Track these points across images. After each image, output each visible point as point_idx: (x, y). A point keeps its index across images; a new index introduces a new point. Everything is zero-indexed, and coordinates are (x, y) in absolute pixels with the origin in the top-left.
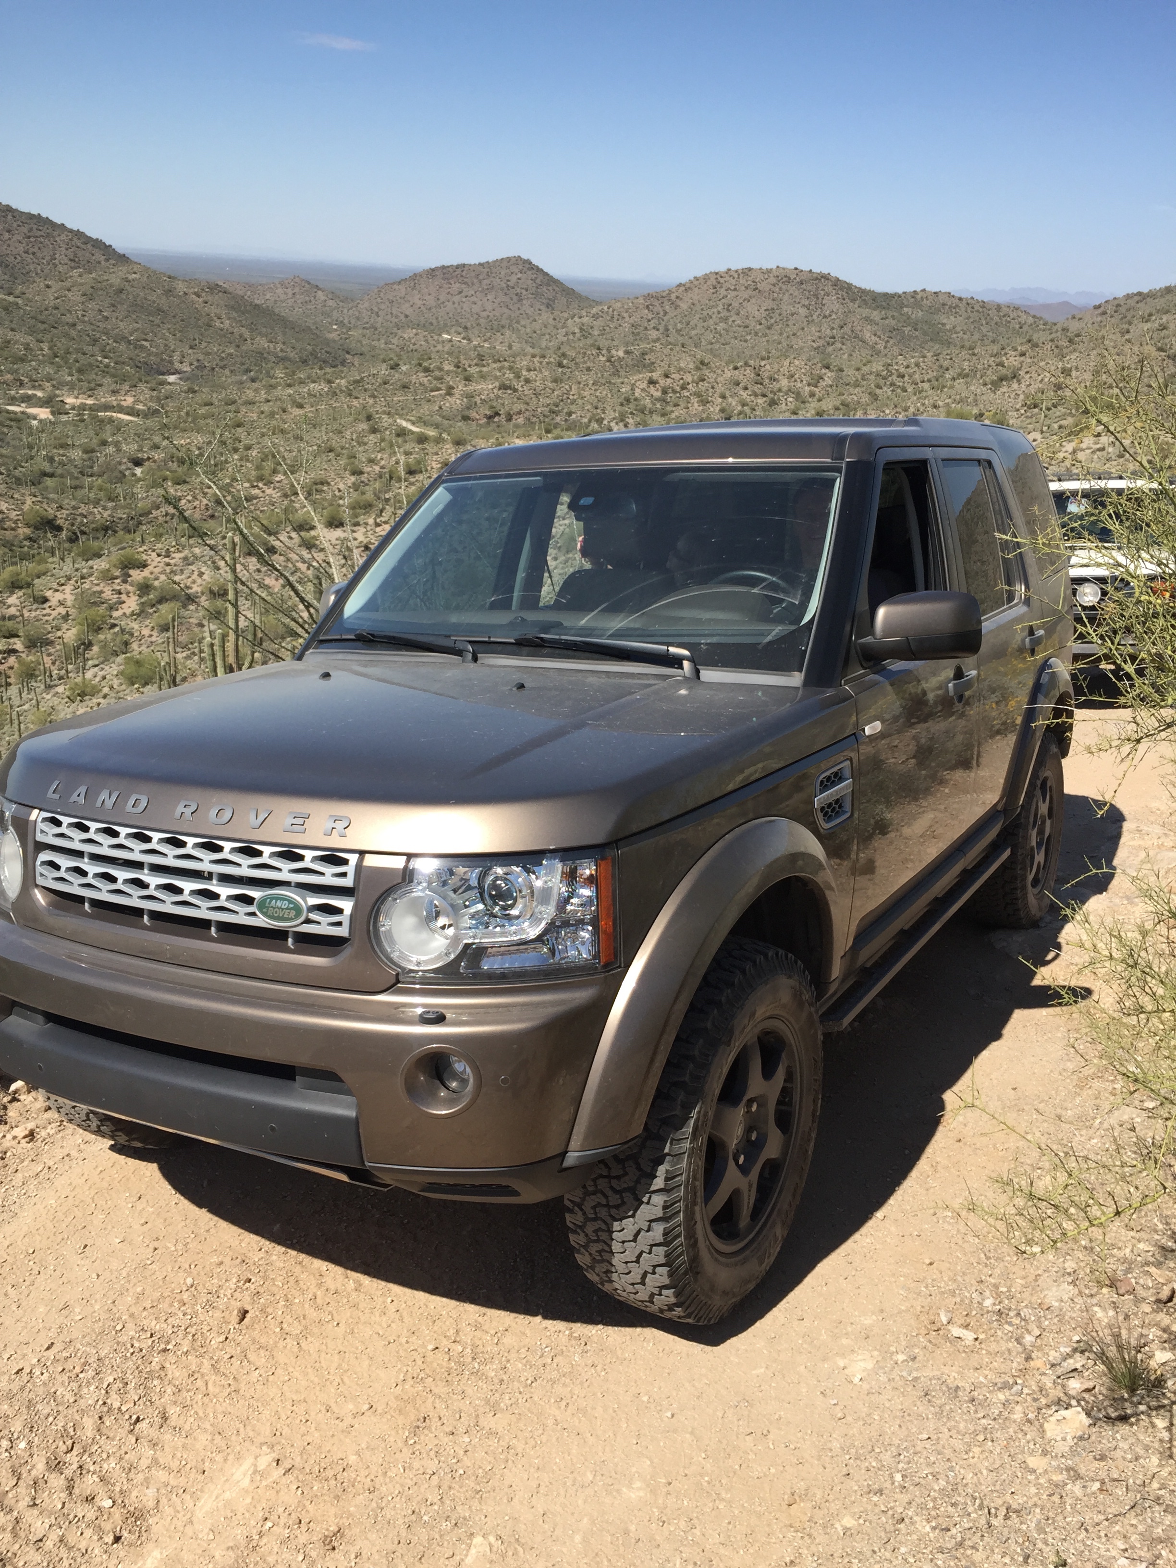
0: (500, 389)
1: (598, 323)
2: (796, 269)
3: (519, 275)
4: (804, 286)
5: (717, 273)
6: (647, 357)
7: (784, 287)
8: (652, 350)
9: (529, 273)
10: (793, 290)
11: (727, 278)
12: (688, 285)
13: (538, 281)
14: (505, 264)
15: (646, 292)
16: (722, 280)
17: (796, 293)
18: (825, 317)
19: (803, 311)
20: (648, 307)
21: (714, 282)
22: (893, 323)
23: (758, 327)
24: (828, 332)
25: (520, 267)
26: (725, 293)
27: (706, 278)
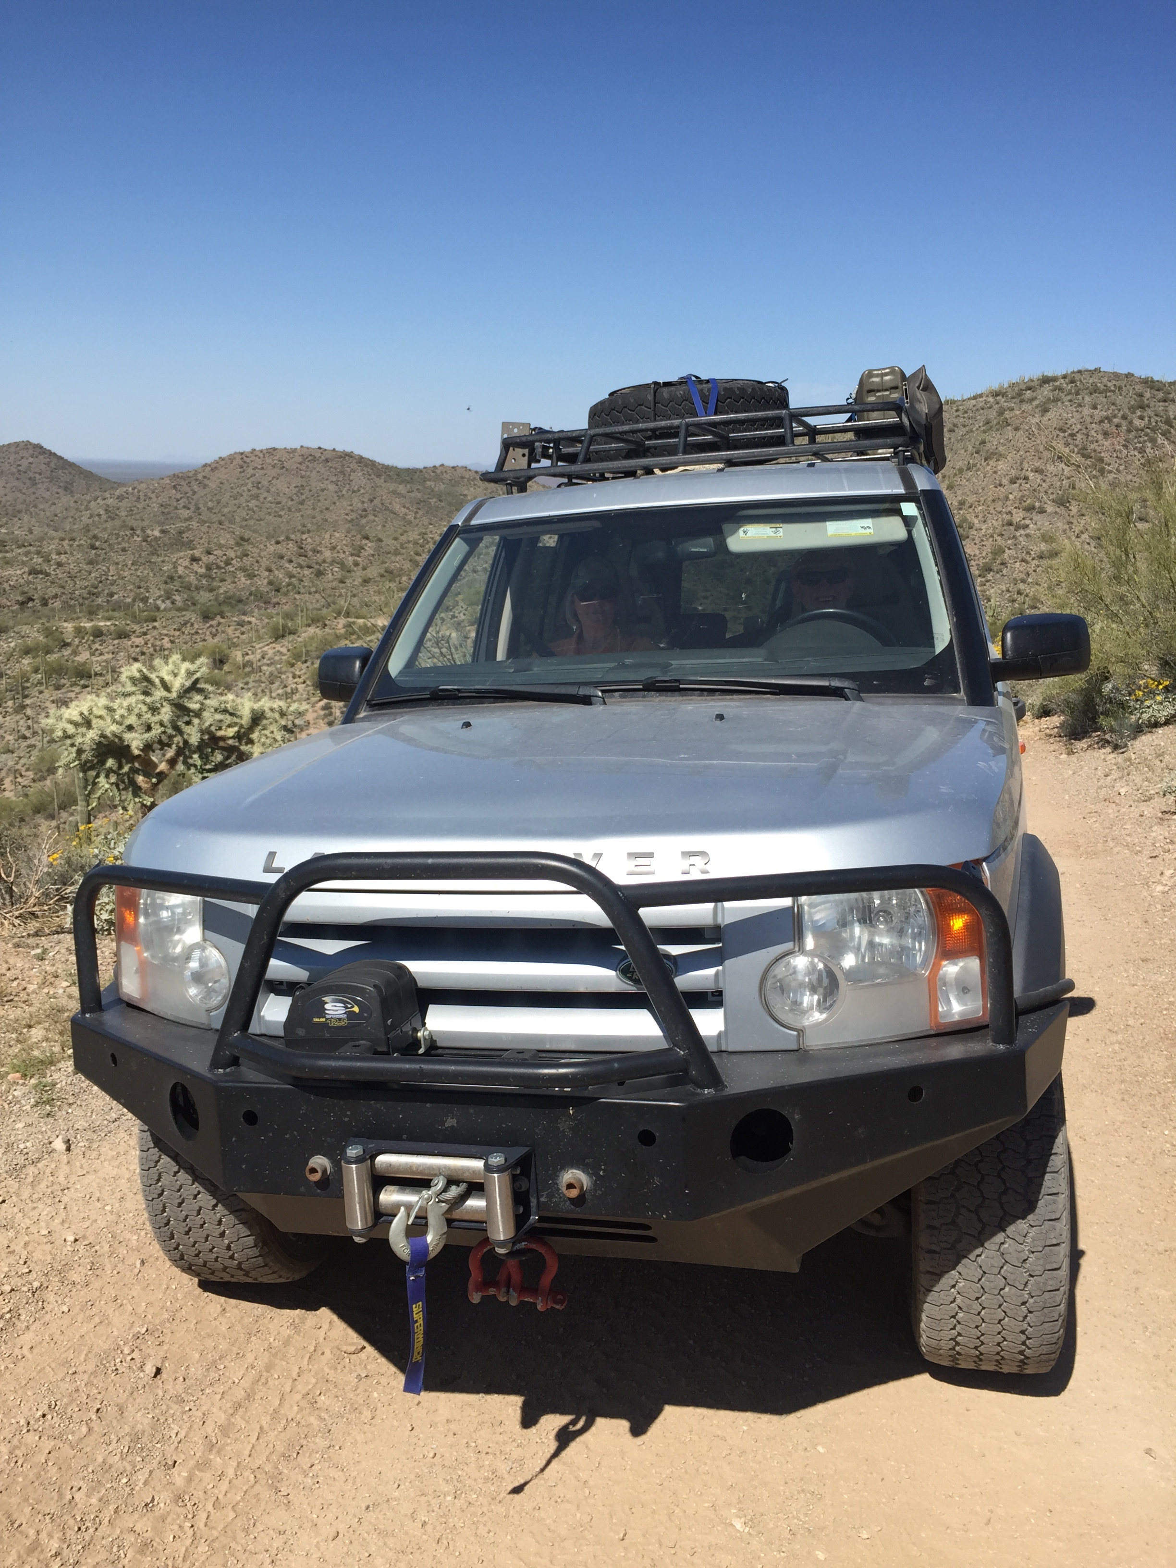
0: (30, 574)
1: (125, 504)
3: (31, 460)
4: (329, 464)
5: (242, 454)
6: (184, 535)
8: (188, 529)
9: (41, 457)
12: (213, 466)
13: (52, 465)
14: (13, 449)
15: (171, 473)
17: (323, 470)
18: (354, 492)
20: (175, 487)
21: (241, 462)
23: (290, 503)
24: (360, 505)
25: (31, 452)
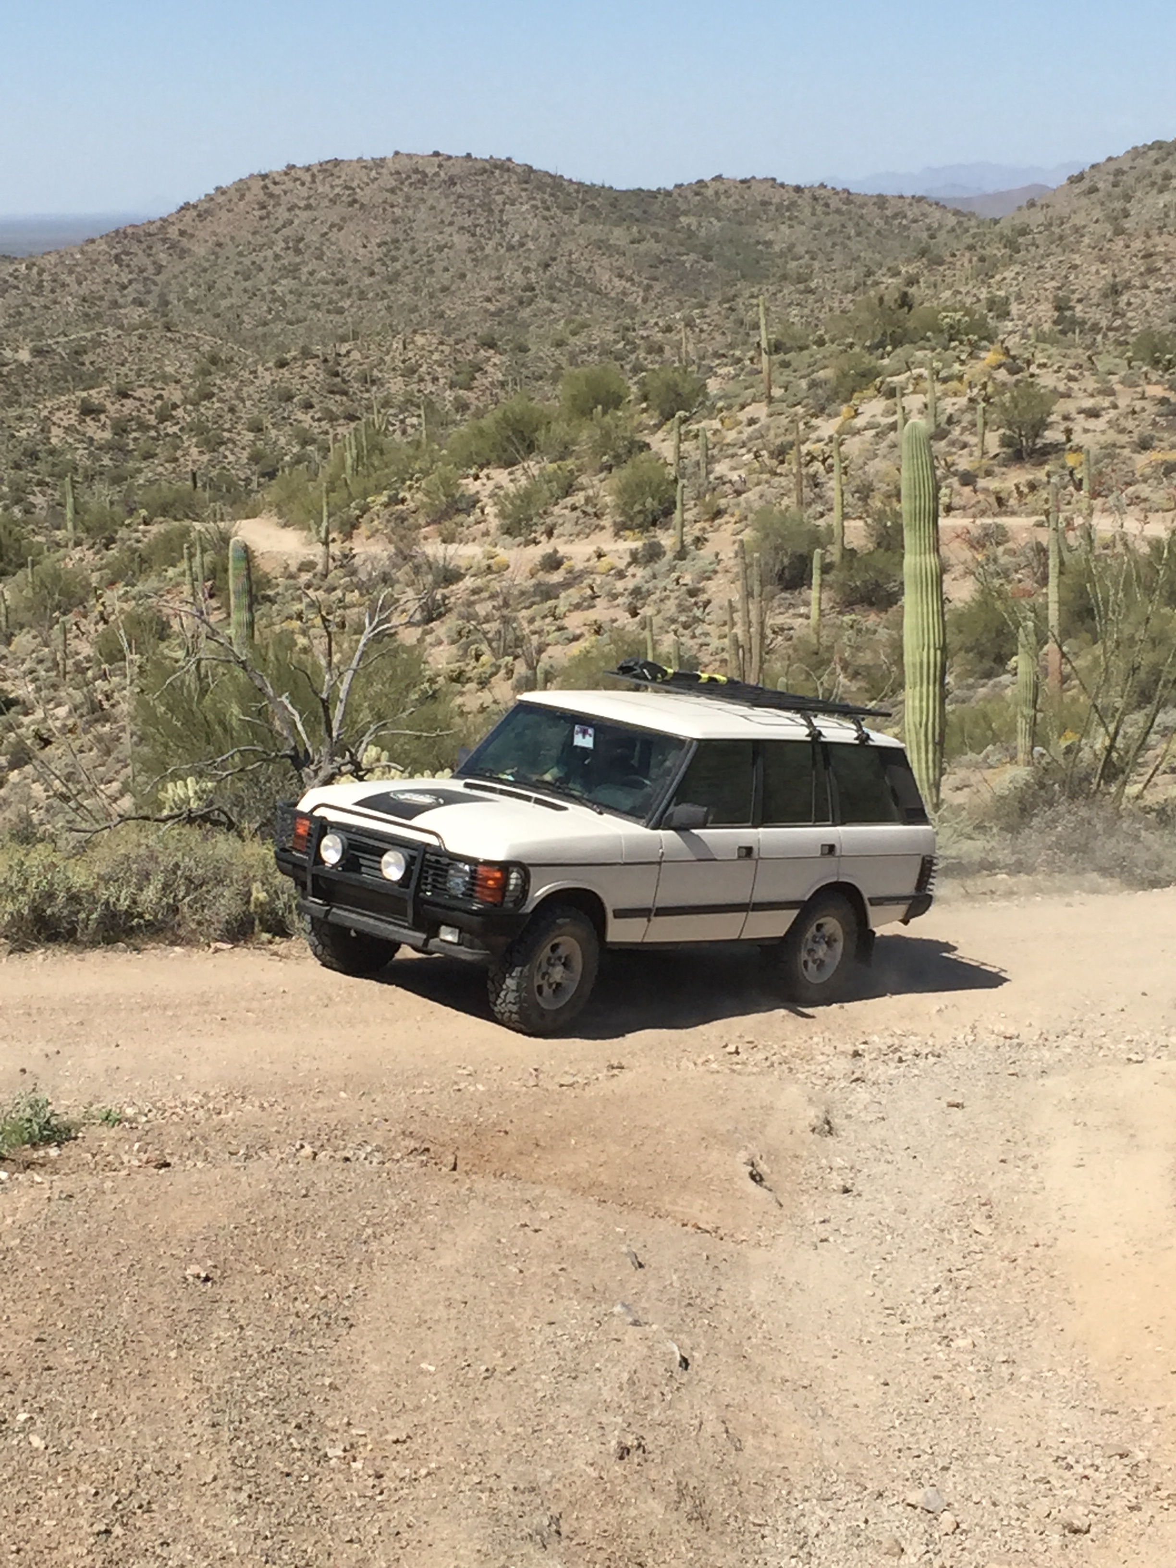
2: (436, 154)
7: (416, 194)
10: (433, 196)
11: (289, 185)
16: (276, 190)
19: (461, 241)
22: (658, 248)
26: (286, 215)
27: (242, 188)
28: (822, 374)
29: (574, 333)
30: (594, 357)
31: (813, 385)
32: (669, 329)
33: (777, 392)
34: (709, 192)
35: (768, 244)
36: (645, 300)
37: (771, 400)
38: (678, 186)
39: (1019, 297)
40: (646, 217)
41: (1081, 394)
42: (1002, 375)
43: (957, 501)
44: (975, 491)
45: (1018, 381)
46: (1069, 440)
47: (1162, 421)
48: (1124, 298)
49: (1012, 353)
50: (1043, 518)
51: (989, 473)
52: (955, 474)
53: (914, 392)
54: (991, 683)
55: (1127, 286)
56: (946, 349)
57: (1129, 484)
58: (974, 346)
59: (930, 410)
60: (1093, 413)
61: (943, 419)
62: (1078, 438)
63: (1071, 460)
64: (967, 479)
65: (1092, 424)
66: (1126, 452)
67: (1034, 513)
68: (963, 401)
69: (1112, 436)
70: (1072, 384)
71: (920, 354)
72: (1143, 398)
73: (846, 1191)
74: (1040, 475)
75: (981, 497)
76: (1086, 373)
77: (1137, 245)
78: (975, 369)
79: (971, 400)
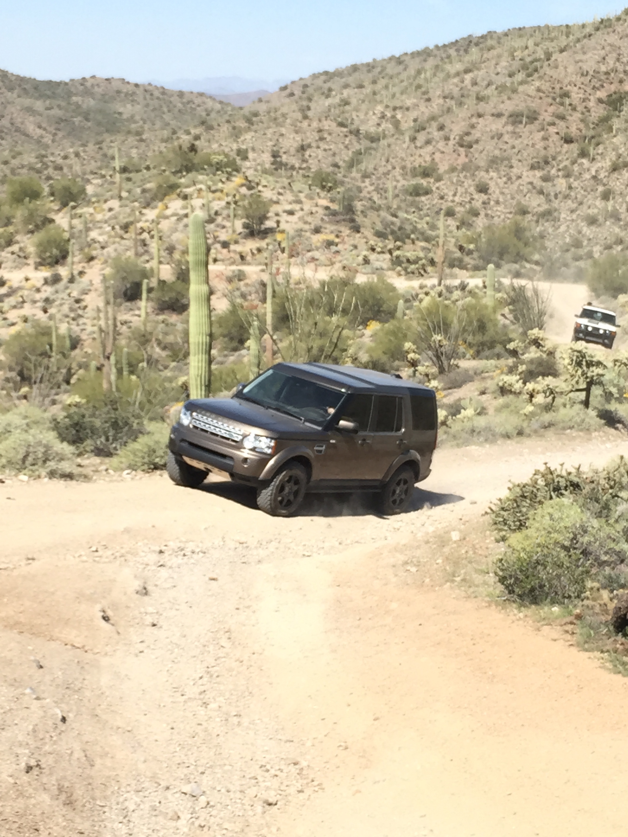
22: (61, 113)
28: (148, 186)
29: (14, 157)
30: (25, 171)
31: (144, 191)
32: (65, 157)
33: (124, 194)
34: (88, 84)
35: (120, 114)
36: (53, 141)
37: (120, 198)
38: (72, 80)
39: (253, 149)
40: (54, 96)
41: (284, 203)
42: (244, 190)
43: (219, 257)
44: (229, 251)
45: (252, 195)
46: (278, 226)
47: (326, 218)
48: (307, 153)
49: (250, 179)
50: (264, 267)
51: (236, 242)
52: (219, 242)
53: (198, 197)
54: (237, 354)
55: (309, 146)
56: (214, 175)
57: (309, 251)
58: (230, 174)
59: (206, 208)
60: (291, 213)
61: (213, 212)
62: (283, 226)
63: (279, 237)
64: (225, 245)
65: (290, 218)
66: (308, 234)
67: (260, 264)
68: (223, 203)
69: (301, 225)
70: (281, 197)
71: (201, 177)
72: (317, 205)
73: (154, 625)
74: (263, 244)
75: (232, 255)
76: (288, 192)
77: (315, 124)
78: (229, 187)
79: (228, 203)
